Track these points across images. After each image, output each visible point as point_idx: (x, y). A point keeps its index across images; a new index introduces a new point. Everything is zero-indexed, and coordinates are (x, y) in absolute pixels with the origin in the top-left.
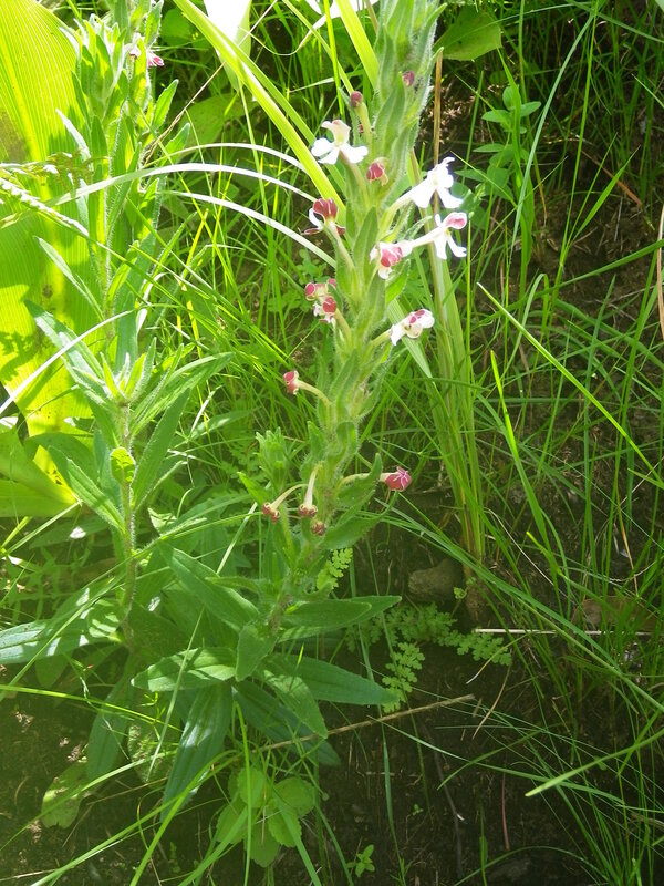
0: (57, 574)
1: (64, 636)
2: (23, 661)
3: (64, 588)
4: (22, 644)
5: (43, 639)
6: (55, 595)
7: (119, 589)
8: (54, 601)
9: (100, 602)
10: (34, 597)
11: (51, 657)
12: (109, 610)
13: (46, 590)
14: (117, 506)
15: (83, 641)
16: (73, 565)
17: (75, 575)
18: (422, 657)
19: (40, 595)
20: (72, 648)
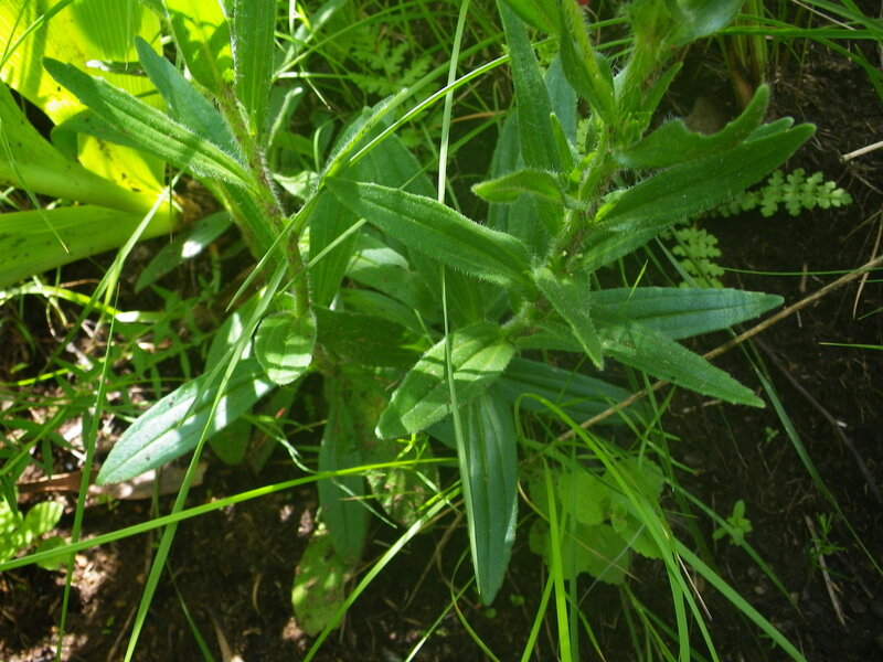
0: (189, 312)
1: (230, 391)
2: (185, 450)
3: (207, 327)
4: (174, 426)
5: (202, 408)
6: (197, 340)
7: (283, 296)
8: (200, 347)
9: (265, 324)
10: (171, 353)
11: (225, 429)
12: (284, 332)
13: (184, 339)
14: (226, 147)
15: (261, 388)
16: (205, 295)
17: (213, 306)
18: (713, 240)
19: (179, 348)
20: (250, 404)
